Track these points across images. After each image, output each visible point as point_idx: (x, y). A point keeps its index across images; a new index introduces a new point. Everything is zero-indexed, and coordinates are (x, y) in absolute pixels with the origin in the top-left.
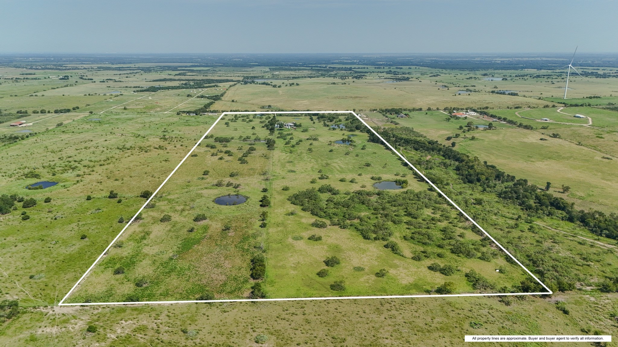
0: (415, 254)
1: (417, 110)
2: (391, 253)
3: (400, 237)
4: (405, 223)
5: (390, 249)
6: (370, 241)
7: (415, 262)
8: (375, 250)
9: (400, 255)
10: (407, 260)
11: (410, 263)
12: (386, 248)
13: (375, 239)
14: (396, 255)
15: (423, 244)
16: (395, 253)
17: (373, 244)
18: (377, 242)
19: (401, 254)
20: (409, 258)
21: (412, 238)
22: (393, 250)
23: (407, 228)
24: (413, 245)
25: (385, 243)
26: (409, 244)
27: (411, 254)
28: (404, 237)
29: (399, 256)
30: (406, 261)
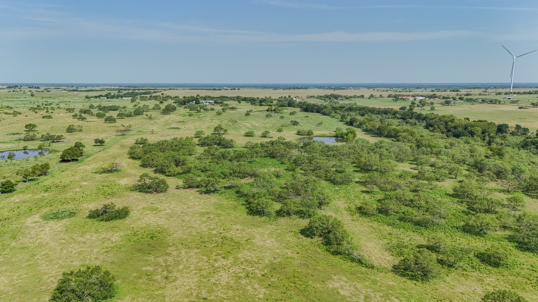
0: (401, 254)
1: (358, 97)
2: (321, 251)
3: (349, 209)
4: (356, 182)
5: (317, 240)
6: (264, 218)
7: (410, 284)
8: (269, 243)
9: (353, 260)
10: (379, 277)
11: (391, 288)
12: (307, 236)
13: (279, 213)
14: (336, 259)
15: (418, 224)
16: (336, 253)
17: (270, 227)
18: (283, 221)
19: (355, 253)
20: (381, 270)
21: (381, 211)
22: (328, 243)
23: (363, 192)
24: (389, 229)
25: (304, 223)
26: (375, 224)
27: (386, 254)
28: (360, 208)
29: (349, 263)
30: (374, 282)
